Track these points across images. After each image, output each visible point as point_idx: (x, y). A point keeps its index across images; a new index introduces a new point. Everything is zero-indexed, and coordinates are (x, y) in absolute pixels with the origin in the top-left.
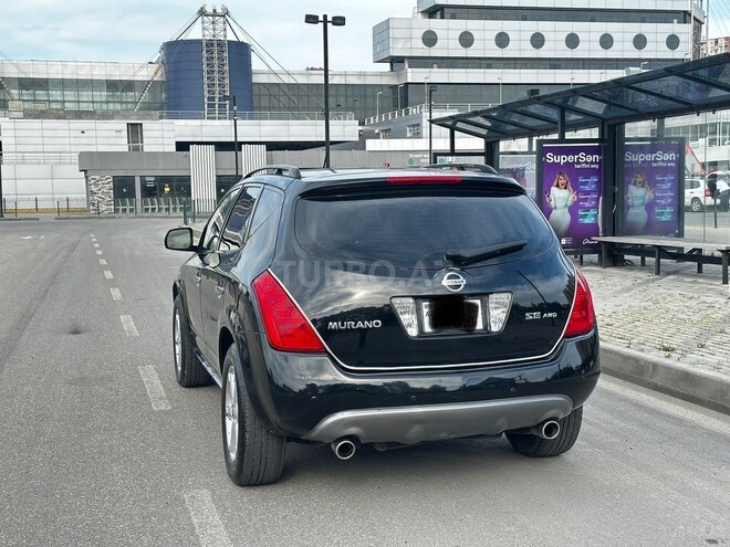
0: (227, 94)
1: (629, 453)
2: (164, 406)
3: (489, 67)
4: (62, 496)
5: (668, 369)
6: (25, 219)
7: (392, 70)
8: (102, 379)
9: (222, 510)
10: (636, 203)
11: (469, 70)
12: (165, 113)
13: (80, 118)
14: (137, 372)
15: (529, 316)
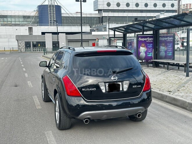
0: (55, 20)
1: (160, 120)
2: (39, 107)
3: (124, 12)
4: (14, 133)
5: (170, 97)
6: (2, 53)
7: (99, 13)
8: (23, 100)
9: (55, 137)
10: (162, 51)
11: (119, 13)
12: (38, 24)
13: (16, 26)
14: (32, 98)
15: (134, 87)
